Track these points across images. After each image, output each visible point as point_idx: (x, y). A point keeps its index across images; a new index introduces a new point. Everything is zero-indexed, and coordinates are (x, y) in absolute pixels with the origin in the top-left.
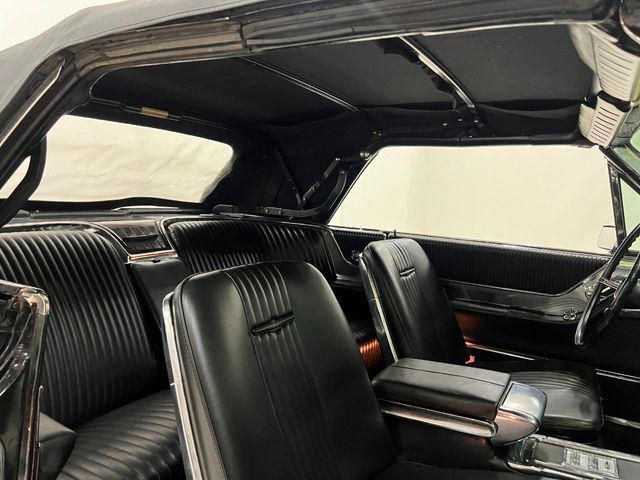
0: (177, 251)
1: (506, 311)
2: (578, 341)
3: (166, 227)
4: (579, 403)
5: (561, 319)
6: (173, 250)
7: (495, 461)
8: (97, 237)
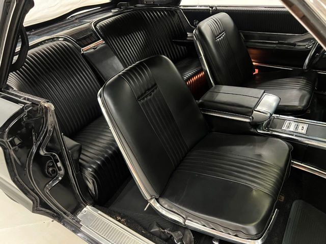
0: (104, 40)
1: (275, 46)
2: (305, 67)
3: (95, 26)
4: (300, 96)
5: (304, 47)
6: (102, 40)
7: (252, 130)
8: (64, 42)
